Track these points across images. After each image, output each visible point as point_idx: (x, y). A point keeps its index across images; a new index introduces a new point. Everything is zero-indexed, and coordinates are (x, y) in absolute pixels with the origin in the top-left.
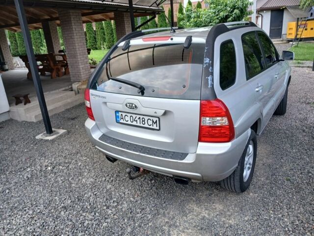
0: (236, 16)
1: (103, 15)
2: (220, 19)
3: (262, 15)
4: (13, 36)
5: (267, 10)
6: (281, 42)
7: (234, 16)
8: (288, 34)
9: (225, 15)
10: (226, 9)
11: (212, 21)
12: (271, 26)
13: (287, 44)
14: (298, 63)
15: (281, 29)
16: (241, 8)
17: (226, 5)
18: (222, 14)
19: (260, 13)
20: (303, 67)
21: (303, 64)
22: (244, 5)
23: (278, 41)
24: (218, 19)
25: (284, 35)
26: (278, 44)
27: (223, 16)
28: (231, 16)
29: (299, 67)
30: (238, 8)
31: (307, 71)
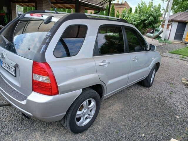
0: (151, 21)
1: (70, 5)
2: (141, 20)
3: (172, 24)
4: (26, 10)
5: (176, 21)
6: (181, 43)
7: (149, 20)
8: (186, 39)
9: (144, 19)
10: (145, 15)
11: (135, 21)
12: (176, 32)
13: (184, 45)
14: (183, 57)
15: (183, 35)
16: (155, 17)
17: (146, 13)
18: (142, 17)
19: (171, 22)
20: (185, 60)
21: (185, 58)
22: (157, 15)
23: (179, 42)
24: (139, 20)
25: (184, 39)
26: (178, 44)
27: (143, 19)
28: (148, 20)
29: (182, 60)
30: (153, 16)
31: (185, 64)
